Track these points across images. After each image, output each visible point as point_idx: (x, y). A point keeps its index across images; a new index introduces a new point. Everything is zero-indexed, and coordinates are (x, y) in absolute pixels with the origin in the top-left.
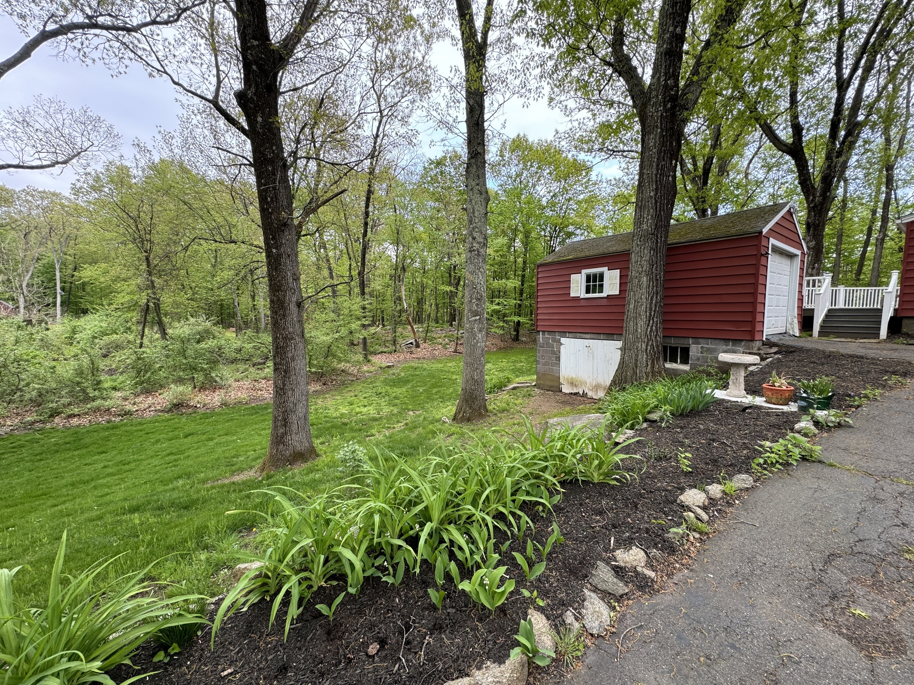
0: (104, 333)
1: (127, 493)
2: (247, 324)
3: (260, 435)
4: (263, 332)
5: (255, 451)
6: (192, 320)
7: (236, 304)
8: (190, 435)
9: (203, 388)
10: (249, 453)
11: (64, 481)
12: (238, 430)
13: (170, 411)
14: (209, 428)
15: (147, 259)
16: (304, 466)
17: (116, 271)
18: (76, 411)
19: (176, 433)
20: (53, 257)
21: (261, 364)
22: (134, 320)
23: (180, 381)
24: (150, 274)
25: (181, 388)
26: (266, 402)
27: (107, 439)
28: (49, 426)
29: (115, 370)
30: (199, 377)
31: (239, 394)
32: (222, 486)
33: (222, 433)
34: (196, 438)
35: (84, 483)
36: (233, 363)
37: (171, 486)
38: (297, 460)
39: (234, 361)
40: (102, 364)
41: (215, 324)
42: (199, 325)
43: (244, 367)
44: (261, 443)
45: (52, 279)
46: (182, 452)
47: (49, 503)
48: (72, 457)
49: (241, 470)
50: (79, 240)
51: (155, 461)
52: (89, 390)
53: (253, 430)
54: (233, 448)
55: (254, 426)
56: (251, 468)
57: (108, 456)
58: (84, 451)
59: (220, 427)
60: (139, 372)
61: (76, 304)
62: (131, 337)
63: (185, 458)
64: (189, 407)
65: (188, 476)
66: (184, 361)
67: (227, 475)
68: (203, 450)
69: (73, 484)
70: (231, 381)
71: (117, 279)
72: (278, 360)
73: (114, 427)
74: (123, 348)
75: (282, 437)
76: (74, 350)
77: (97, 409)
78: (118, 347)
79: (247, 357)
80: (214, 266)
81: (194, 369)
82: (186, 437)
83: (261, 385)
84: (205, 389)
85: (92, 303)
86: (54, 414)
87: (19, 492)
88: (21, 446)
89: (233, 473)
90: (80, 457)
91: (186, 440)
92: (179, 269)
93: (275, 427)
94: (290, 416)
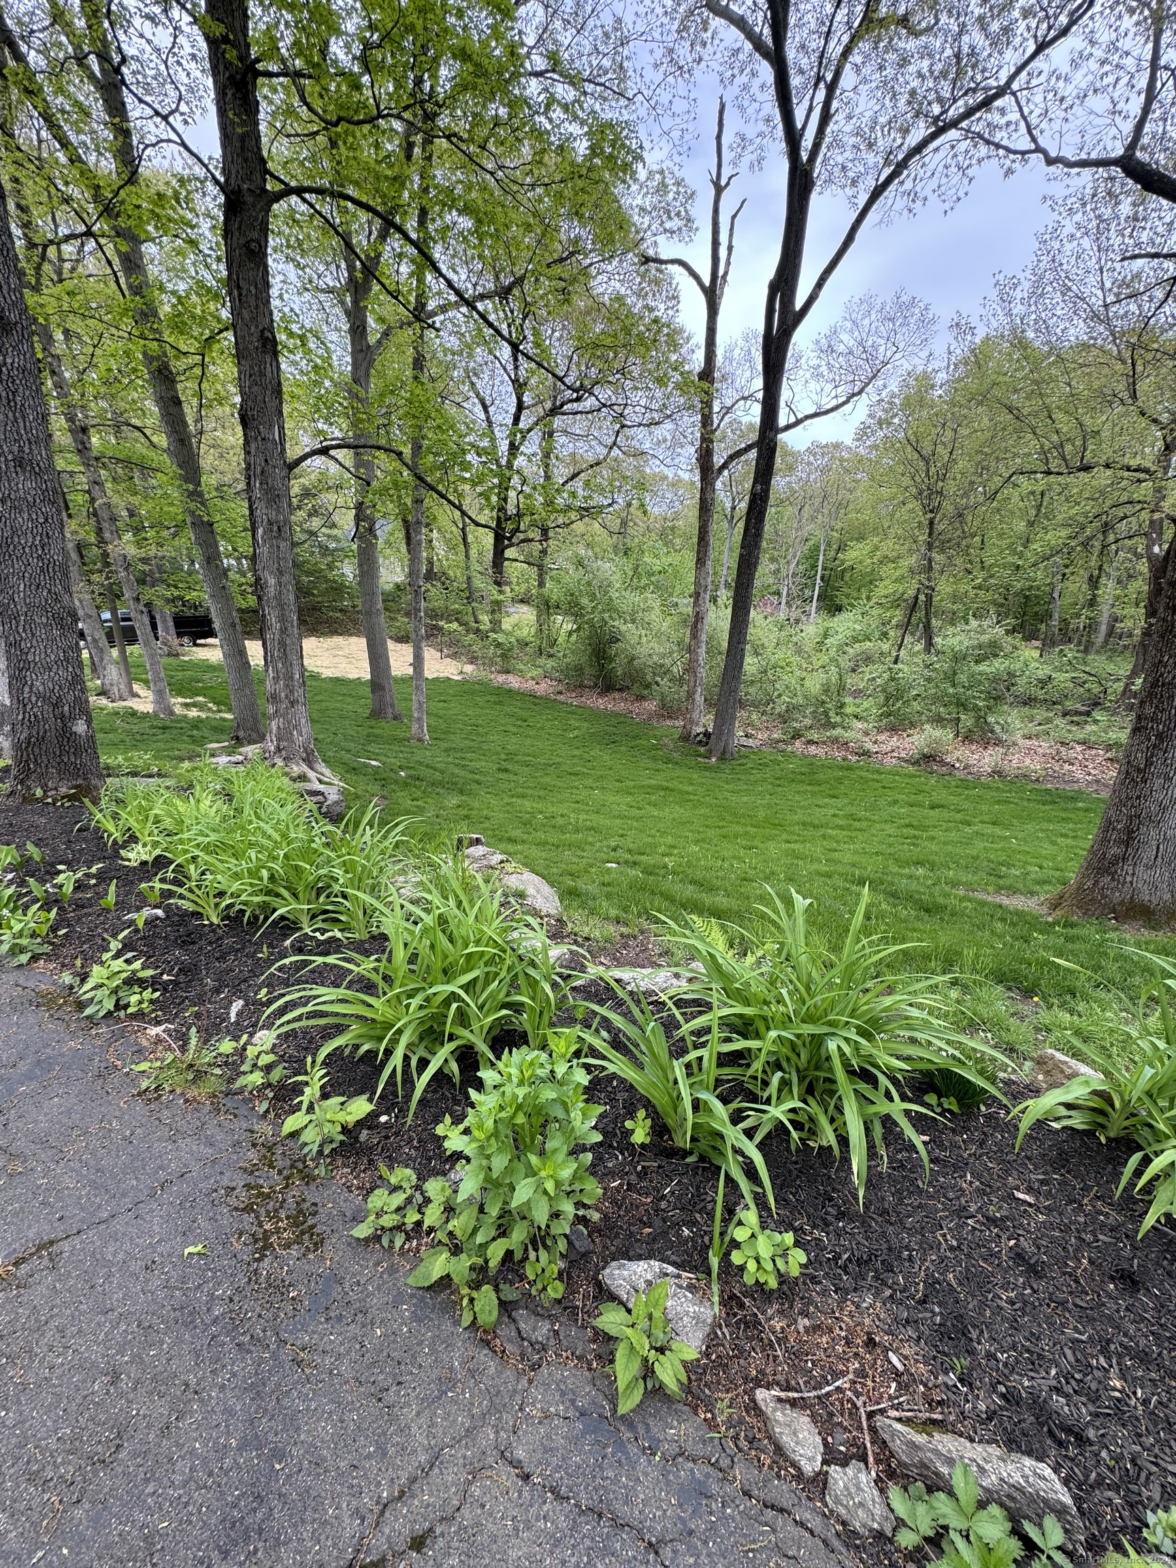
0: (856, 640)
1: (856, 858)
2: (1066, 635)
3: (1054, 843)
4: (1098, 652)
5: (1041, 867)
6: (974, 623)
7: (1056, 595)
8: (938, 806)
9: (968, 738)
10: (1030, 868)
11: (796, 818)
12: (1015, 821)
13: (916, 763)
14: (967, 805)
15: (931, 523)
16: (1146, 934)
17: (888, 547)
18: (816, 737)
19: (920, 798)
20: (820, 535)
21: (1081, 714)
22: (894, 622)
23: (938, 720)
24: (930, 546)
25: (938, 733)
26: (1076, 787)
27: (839, 780)
28: (790, 749)
29: (861, 691)
30: (967, 720)
31: (1028, 761)
32: (983, 904)
33: (986, 818)
34: (946, 814)
35: (815, 827)
36: (1025, 704)
37: (907, 871)
38: (1134, 918)
39: (1029, 701)
40: (851, 681)
41: (1007, 632)
42: (983, 632)
43: (1046, 714)
44: (1054, 858)
45: (814, 567)
46: (924, 828)
47: (784, 836)
48: (805, 792)
49: (1013, 891)
50: (851, 506)
51: (890, 829)
52: (832, 714)
53: (1042, 830)
54: (1003, 849)
55: (1045, 825)
56: (1032, 893)
57: (840, 803)
58: (816, 788)
59: (985, 808)
60: (887, 699)
61: (832, 598)
62: (886, 647)
63: (928, 839)
64: (943, 763)
65: (933, 867)
66: (951, 690)
67: (990, 889)
68: (953, 835)
69: (804, 824)
70: (1018, 736)
71: (885, 560)
72: (1149, 710)
73: (849, 769)
74: (874, 663)
75: (1114, 863)
76: (825, 659)
77: (835, 740)
78: (868, 659)
79: (1056, 698)
80: (1031, 524)
81: (962, 705)
82: (932, 807)
83: (1072, 754)
84: (972, 742)
85: (848, 596)
86: (797, 735)
87: (761, 814)
88: (766, 765)
89: (998, 890)
90: (813, 794)
91: (932, 813)
92: (973, 536)
93: (1103, 840)
94: (1143, 829)
